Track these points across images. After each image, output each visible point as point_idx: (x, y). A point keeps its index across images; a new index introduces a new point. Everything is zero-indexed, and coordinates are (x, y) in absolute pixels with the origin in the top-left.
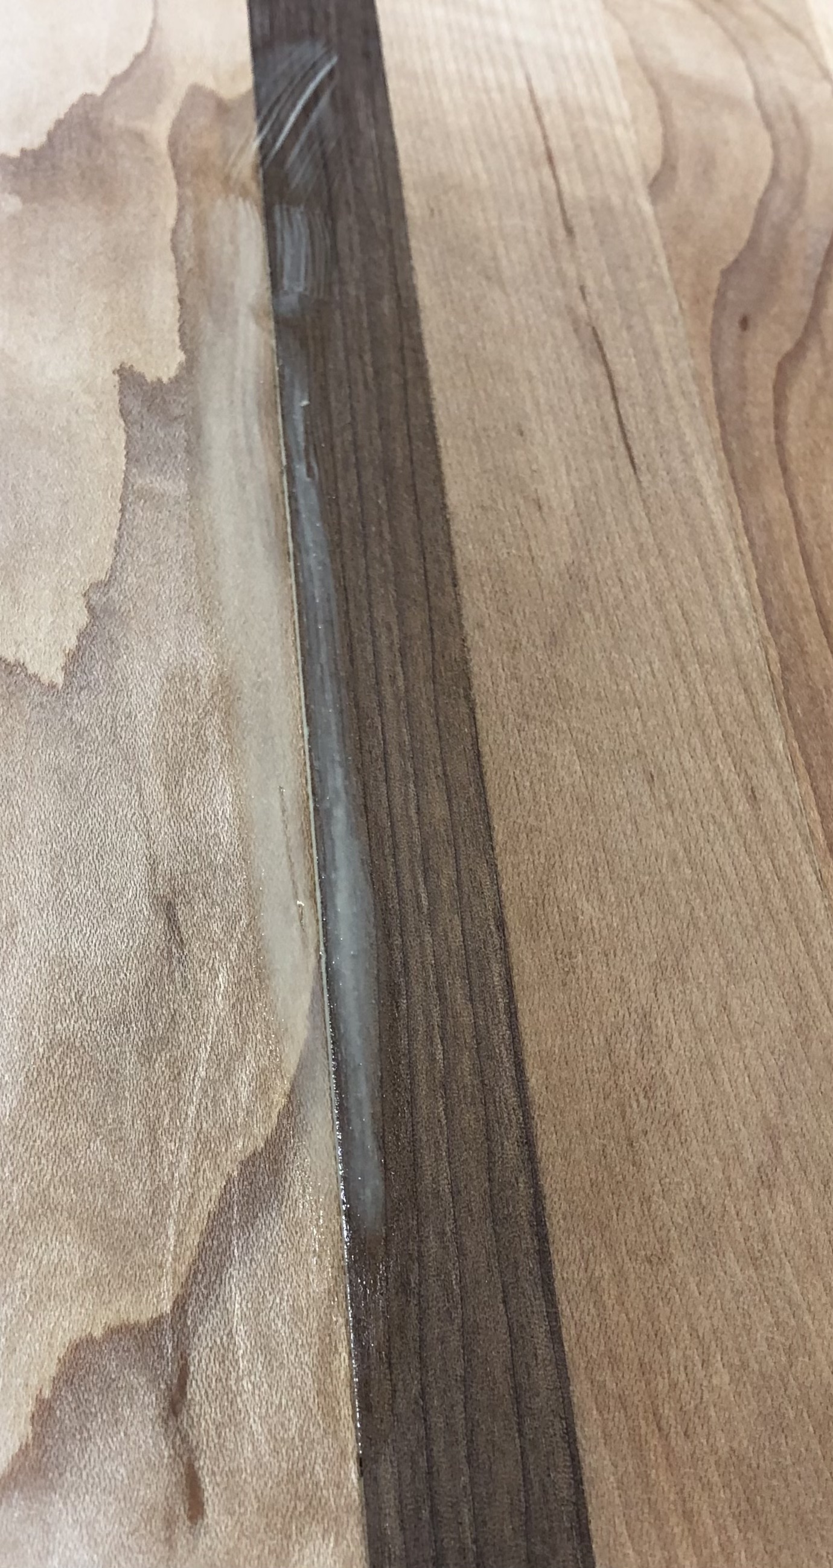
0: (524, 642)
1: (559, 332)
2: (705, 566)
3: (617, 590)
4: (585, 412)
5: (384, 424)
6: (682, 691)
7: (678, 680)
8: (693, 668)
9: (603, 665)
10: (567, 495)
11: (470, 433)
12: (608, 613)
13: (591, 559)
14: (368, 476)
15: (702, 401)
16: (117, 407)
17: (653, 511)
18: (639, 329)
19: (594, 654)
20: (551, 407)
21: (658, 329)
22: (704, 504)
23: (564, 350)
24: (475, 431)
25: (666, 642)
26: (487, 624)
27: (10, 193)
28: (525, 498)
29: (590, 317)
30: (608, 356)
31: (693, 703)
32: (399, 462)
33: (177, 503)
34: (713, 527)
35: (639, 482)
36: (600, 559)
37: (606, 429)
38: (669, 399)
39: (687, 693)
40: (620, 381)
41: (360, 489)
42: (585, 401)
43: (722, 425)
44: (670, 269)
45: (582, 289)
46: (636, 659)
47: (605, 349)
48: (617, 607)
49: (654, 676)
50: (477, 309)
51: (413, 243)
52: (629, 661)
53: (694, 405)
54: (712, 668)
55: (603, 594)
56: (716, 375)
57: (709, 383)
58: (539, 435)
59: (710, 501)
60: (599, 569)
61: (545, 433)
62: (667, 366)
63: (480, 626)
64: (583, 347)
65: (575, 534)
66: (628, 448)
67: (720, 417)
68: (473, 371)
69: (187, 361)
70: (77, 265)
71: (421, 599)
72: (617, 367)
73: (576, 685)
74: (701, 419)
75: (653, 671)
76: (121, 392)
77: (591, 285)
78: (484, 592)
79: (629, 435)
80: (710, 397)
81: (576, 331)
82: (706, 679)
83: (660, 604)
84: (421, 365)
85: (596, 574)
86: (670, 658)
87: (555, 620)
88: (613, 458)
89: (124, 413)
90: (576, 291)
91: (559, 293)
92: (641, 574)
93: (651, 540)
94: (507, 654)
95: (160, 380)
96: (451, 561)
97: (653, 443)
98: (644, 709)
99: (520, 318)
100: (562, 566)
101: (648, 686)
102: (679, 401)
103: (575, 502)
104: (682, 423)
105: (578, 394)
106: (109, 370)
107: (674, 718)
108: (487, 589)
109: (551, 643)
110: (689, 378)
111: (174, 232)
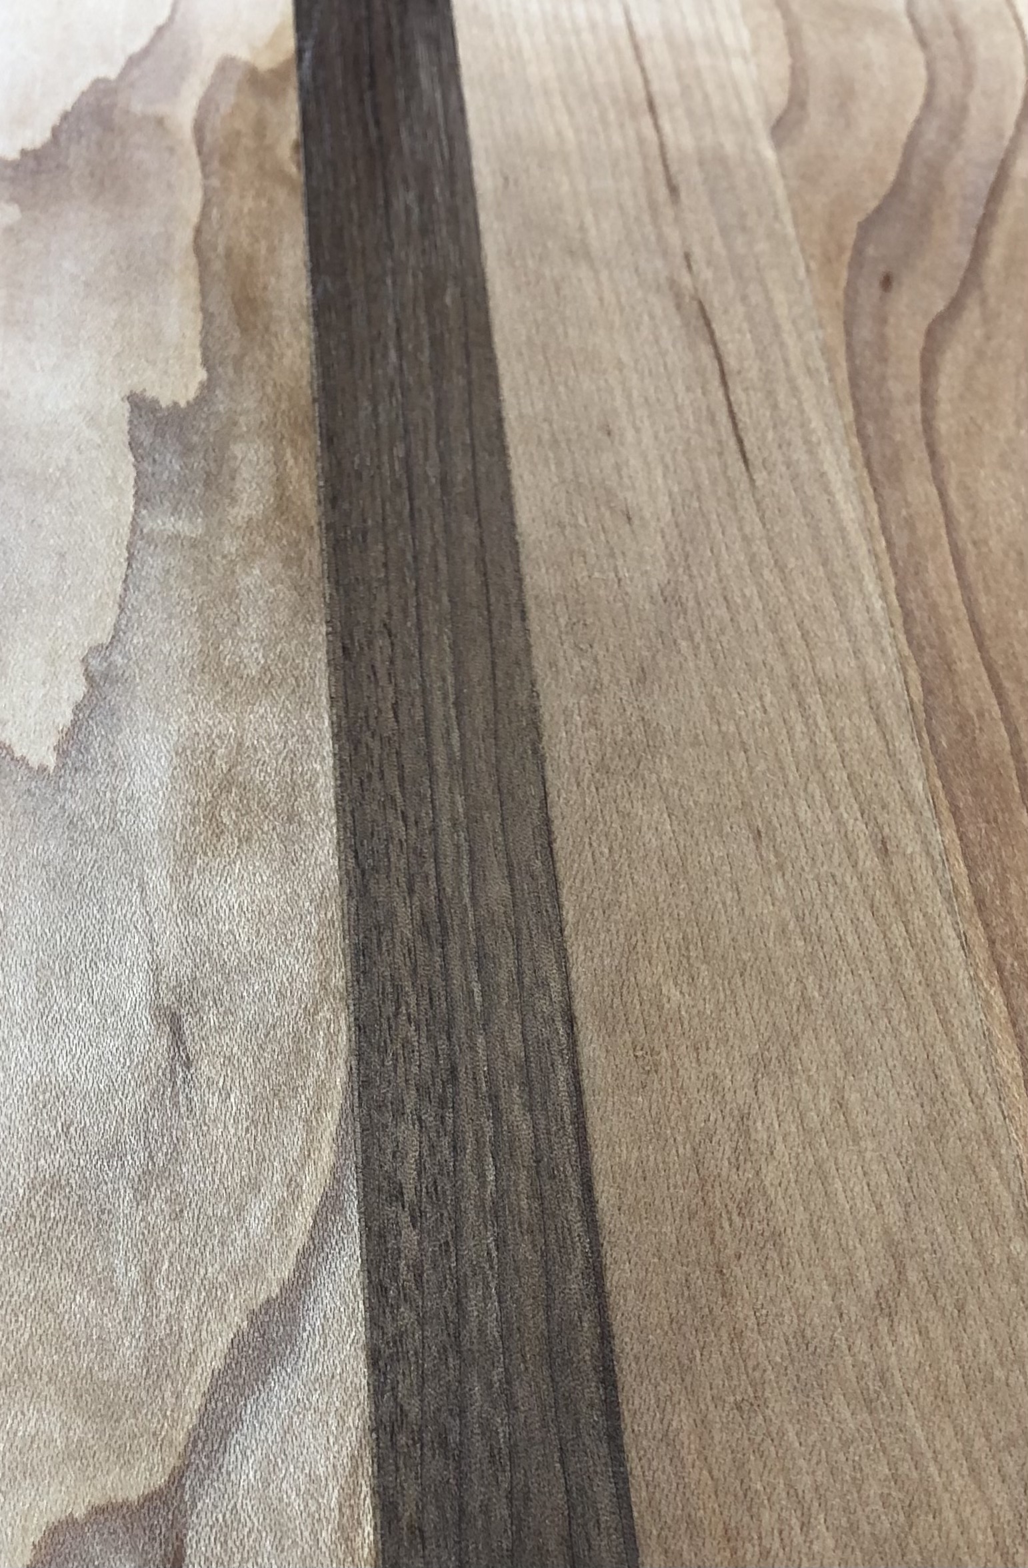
0: (606, 682)
1: (658, 310)
2: (831, 576)
3: (722, 612)
4: (687, 402)
5: (442, 434)
6: (799, 728)
7: (794, 715)
8: (814, 701)
9: (703, 702)
10: (663, 500)
11: (546, 437)
12: (710, 640)
13: (692, 578)
14: (423, 496)
15: (832, 380)
16: (126, 439)
17: (768, 514)
18: (756, 298)
19: (691, 690)
20: (646, 400)
21: (779, 296)
22: (832, 504)
23: (664, 331)
24: (553, 435)
25: (780, 668)
26: (561, 663)
28: (612, 510)
29: (696, 289)
30: (718, 335)
31: (811, 741)
32: (459, 478)
34: (842, 529)
35: (752, 481)
36: (702, 576)
37: (713, 421)
38: (791, 380)
39: (805, 730)
40: (732, 363)
41: (412, 511)
42: (689, 389)
43: (857, 405)
44: (795, 224)
45: (687, 256)
46: (744, 694)
47: (714, 326)
48: (722, 631)
49: (765, 711)
50: (558, 290)
51: (484, 218)
52: (735, 695)
53: (822, 384)
54: (837, 697)
55: (705, 619)
56: (849, 347)
57: (841, 357)
58: (630, 435)
59: (840, 497)
60: (700, 587)
61: (638, 430)
62: (790, 340)
63: (553, 665)
64: (686, 324)
65: (672, 548)
66: (740, 441)
67: (853, 397)
68: (552, 363)
69: (209, 379)
71: (480, 638)
72: (730, 349)
73: (668, 728)
74: (830, 401)
75: (763, 706)
76: (131, 422)
77: (698, 252)
78: (559, 626)
79: (740, 425)
80: (843, 375)
81: (679, 307)
82: (829, 711)
83: (774, 625)
84: (489, 361)
85: (696, 593)
86: (786, 689)
87: (645, 653)
88: (720, 454)
89: (134, 445)
90: (681, 260)
91: (659, 263)
92: (751, 590)
93: (765, 549)
94: (585, 696)
95: (176, 404)
96: (521, 591)
97: (770, 435)
98: (753, 750)
99: (610, 297)
100: (655, 588)
101: (757, 723)
102: (803, 381)
103: (673, 510)
104: (807, 406)
105: (680, 381)
106: (118, 397)
107: (789, 761)
108: (562, 622)
109: (638, 680)
110: (818, 353)
111: (198, 229)
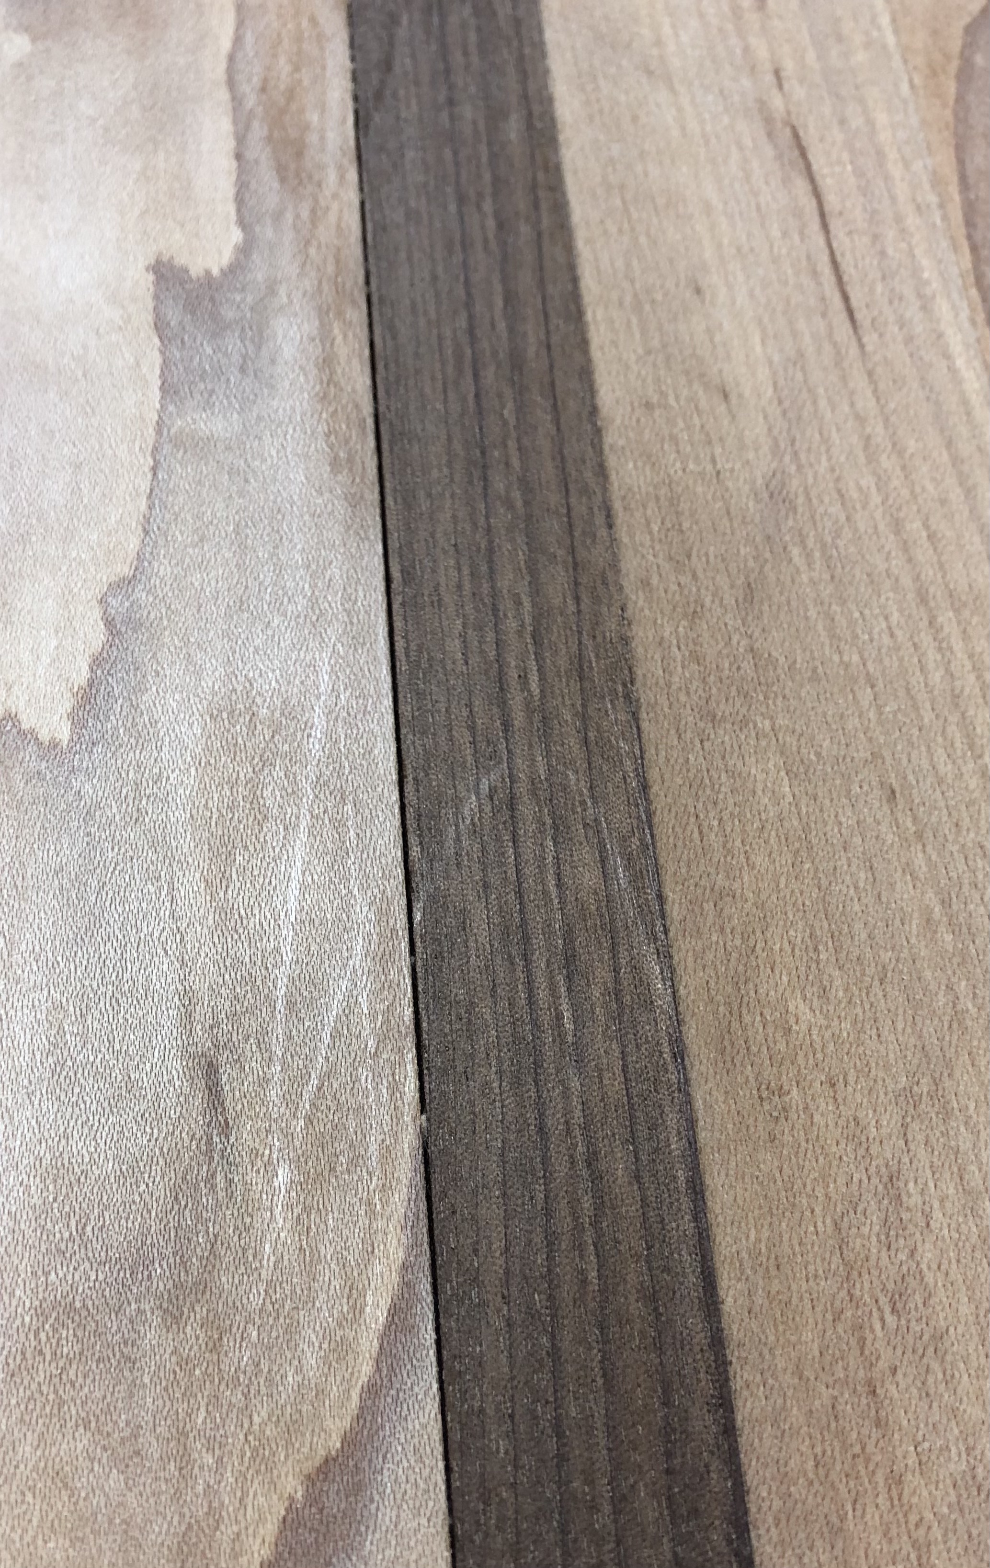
0: (708, 601)
1: (748, 142)
2: (956, 461)
3: (835, 509)
4: (784, 251)
5: (509, 298)
6: (932, 656)
7: (926, 639)
8: (946, 617)
9: (820, 627)
10: (763, 374)
11: (628, 299)
12: (824, 546)
13: (800, 467)
14: (489, 375)
15: (945, 218)
16: (151, 318)
17: (882, 386)
18: (856, 122)
19: (806, 610)
20: (739, 249)
21: (882, 118)
22: (952, 370)
23: (755, 164)
24: (636, 295)
25: (906, 581)
26: (655, 580)
27: (15, 31)
28: (706, 386)
29: (789, 113)
30: (815, 167)
31: (947, 670)
32: (531, 352)
33: (228, 448)
34: (965, 402)
35: (862, 346)
36: (811, 465)
37: (815, 274)
38: (899, 219)
39: (939, 657)
40: (832, 201)
41: (477, 395)
42: (785, 234)
43: (974, 249)
44: (896, 32)
45: (777, 73)
46: (867, 612)
47: (810, 157)
48: (838, 535)
49: (892, 635)
50: (635, 119)
51: (549, 35)
52: (857, 615)
53: (934, 225)
54: (972, 615)
55: (818, 517)
56: (963, 179)
57: (954, 189)
58: (723, 292)
59: (960, 363)
60: (810, 480)
61: (730, 287)
62: (896, 171)
63: (645, 583)
64: (779, 157)
65: (776, 432)
66: (846, 298)
67: (969, 237)
68: (632, 209)
69: (245, 241)
70: (101, 122)
71: (560, 553)
72: (827, 183)
73: (782, 660)
74: (945, 244)
75: (890, 628)
76: (156, 297)
77: (789, 66)
78: (651, 533)
79: (845, 278)
80: (957, 215)
81: (770, 135)
82: (964, 631)
83: (897, 526)
84: (560, 208)
85: (806, 488)
86: (913, 605)
87: (751, 563)
88: (824, 315)
89: (160, 326)
90: (770, 78)
91: (746, 82)
92: (868, 481)
93: (880, 429)
94: (684, 623)
95: (208, 273)
96: (605, 490)
97: (879, 288)
98: (880, 685)
99: (693, 125)
100: (760, 481)
101: (884, 651)
102: (912, 221)
103: (775, 384)
104: (918, 252)
105: (775, 226)
106: (141, 264)
107: (922, 697)
108: (655, 528)
109: (745, 599)
110: (927, 186)
111: (231, 58)
